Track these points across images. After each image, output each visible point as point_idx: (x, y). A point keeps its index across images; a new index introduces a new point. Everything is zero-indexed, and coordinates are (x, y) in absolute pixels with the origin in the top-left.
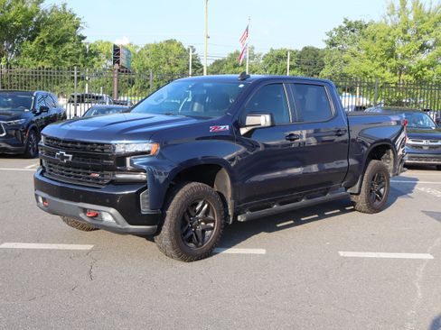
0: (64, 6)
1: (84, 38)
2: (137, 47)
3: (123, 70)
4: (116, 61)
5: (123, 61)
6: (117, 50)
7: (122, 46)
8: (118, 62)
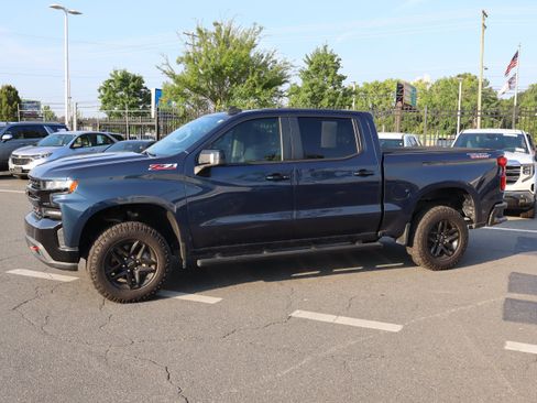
0: (325, 47)
1: (344, 78)
2: (427, 83)
3: (408, 108)
4: (399, 98)
5: (407, 99)
6: (400, 88)
7: (408, 84)
8: (401, 100)
